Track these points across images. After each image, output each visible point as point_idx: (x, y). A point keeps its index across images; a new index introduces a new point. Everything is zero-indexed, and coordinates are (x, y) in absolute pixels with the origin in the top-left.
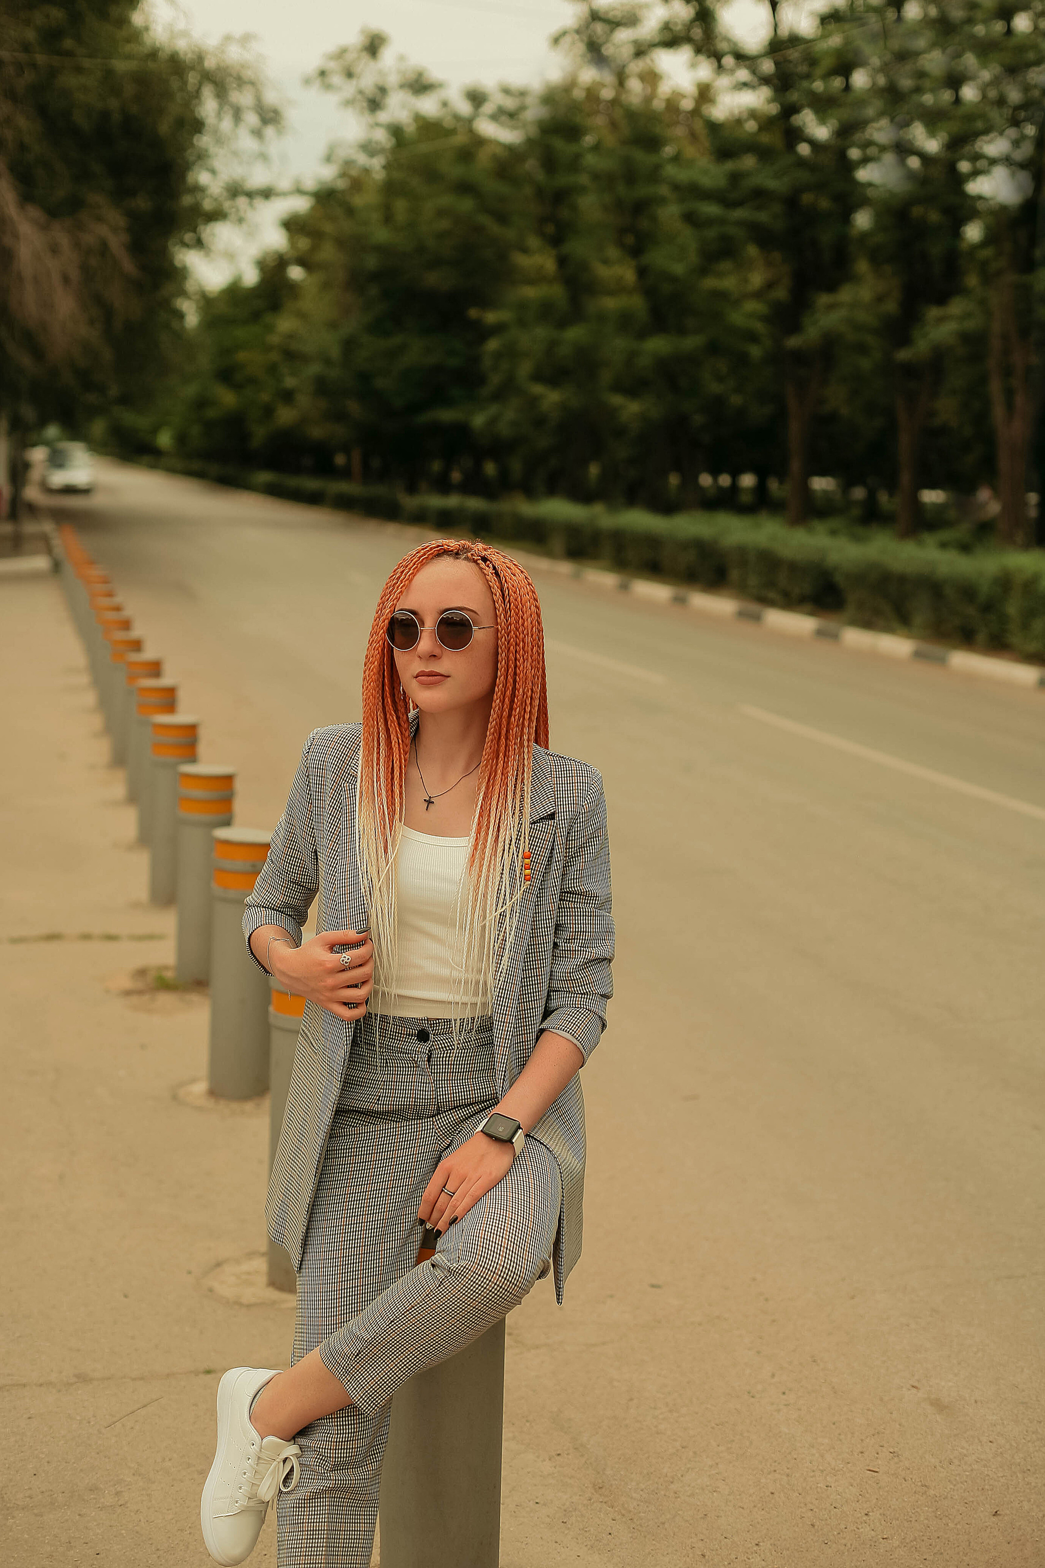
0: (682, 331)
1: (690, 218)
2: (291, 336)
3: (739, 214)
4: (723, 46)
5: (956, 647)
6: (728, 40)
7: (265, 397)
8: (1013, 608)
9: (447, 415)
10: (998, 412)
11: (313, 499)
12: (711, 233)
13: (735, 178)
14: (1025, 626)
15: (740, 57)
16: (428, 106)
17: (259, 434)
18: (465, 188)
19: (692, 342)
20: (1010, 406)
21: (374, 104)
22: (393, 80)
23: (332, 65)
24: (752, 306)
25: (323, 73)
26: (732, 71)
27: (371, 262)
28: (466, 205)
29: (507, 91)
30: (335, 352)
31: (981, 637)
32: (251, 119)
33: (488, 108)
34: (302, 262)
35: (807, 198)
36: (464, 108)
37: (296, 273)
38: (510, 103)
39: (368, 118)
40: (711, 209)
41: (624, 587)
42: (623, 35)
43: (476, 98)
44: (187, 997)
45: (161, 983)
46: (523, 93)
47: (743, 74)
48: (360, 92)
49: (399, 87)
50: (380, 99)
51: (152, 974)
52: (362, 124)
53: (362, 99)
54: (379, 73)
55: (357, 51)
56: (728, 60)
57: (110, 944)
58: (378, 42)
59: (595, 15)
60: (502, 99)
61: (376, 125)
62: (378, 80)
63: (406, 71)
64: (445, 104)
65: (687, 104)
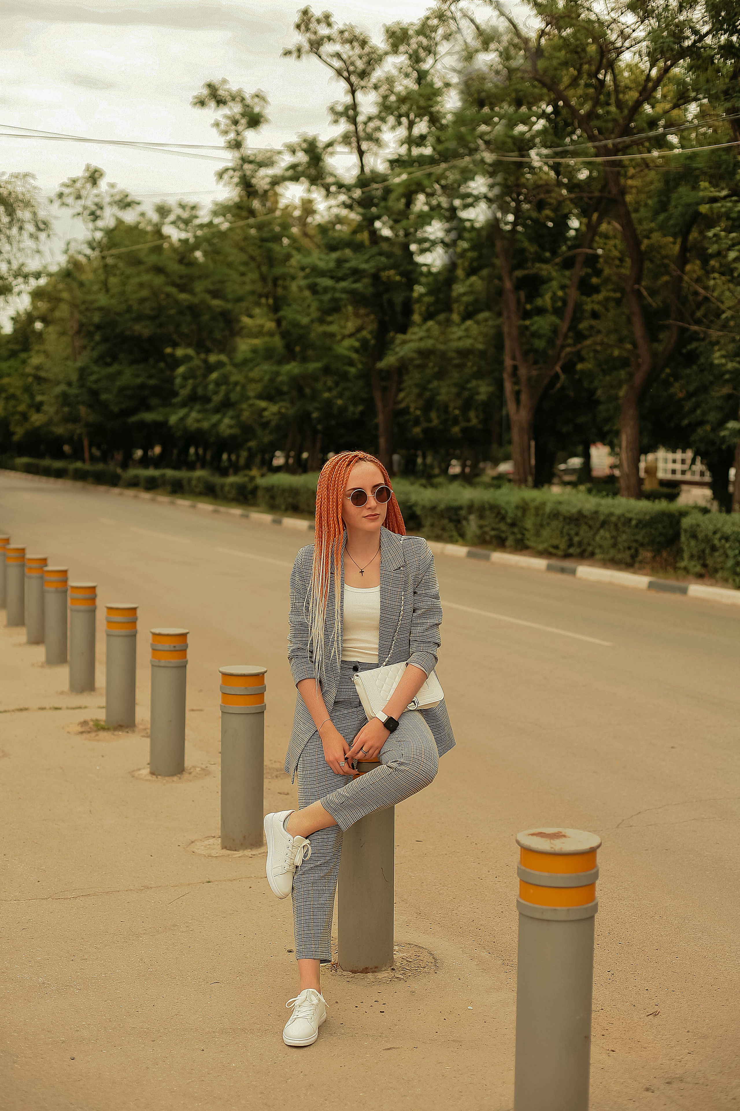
0: (304, 360)
1: (313, 288)
2: (38, 368)
3: (343, 284)
4: (330, 180)
5: (495, 550)
6: (332, 175)
7: (22, 408)
8: (529, 523)
9: (149, 417)
10: (511, 407)
11: (59, 474)
12: (327, 297)
13: (339, 262)
14: (538, 534)
15: (340, 186)
16: (130, 217)
17: (19, 432)
18: (159, 270)
19: (313, 366)
20: (518, 401)
21: (94, 216)
22: (106, 199)
23: (66, 191)
24: (347, 343)
25: (61, 195)
26: (335, 195)
27: (96, 318)
28: (159, 280)
29: (182, 206)
30: (74, 377)
31: (509, 542)
32: (30, 228)
33: (172, 217)
34: (44, 319)
35: (385, 275)
36: (155, 217)
37: (38, 325)
38: (185, 215)
39: (91, 225)
40: (327, 282)
41: (278, 522)
42: (263, 172)
43: (163, 211)
44: (116, 733)
45: (99, 727)
46: (193, 208)
47: (343, 198)
48: (85, 208)
49: (110, 204)
50: (98, 212)
51: (91, 723)
52: (88, 229)
53: (87, 212)
54: (97, 196)
55: (83, 181)
56: (333, 189)
57: (58, 712)
58: (97, 175)
59: (244, 160)
60: (179, 211)
61: (96, 229)
62: (96, 200)
63: (116, 195)
64: (143, 214)
65: (297, 213)
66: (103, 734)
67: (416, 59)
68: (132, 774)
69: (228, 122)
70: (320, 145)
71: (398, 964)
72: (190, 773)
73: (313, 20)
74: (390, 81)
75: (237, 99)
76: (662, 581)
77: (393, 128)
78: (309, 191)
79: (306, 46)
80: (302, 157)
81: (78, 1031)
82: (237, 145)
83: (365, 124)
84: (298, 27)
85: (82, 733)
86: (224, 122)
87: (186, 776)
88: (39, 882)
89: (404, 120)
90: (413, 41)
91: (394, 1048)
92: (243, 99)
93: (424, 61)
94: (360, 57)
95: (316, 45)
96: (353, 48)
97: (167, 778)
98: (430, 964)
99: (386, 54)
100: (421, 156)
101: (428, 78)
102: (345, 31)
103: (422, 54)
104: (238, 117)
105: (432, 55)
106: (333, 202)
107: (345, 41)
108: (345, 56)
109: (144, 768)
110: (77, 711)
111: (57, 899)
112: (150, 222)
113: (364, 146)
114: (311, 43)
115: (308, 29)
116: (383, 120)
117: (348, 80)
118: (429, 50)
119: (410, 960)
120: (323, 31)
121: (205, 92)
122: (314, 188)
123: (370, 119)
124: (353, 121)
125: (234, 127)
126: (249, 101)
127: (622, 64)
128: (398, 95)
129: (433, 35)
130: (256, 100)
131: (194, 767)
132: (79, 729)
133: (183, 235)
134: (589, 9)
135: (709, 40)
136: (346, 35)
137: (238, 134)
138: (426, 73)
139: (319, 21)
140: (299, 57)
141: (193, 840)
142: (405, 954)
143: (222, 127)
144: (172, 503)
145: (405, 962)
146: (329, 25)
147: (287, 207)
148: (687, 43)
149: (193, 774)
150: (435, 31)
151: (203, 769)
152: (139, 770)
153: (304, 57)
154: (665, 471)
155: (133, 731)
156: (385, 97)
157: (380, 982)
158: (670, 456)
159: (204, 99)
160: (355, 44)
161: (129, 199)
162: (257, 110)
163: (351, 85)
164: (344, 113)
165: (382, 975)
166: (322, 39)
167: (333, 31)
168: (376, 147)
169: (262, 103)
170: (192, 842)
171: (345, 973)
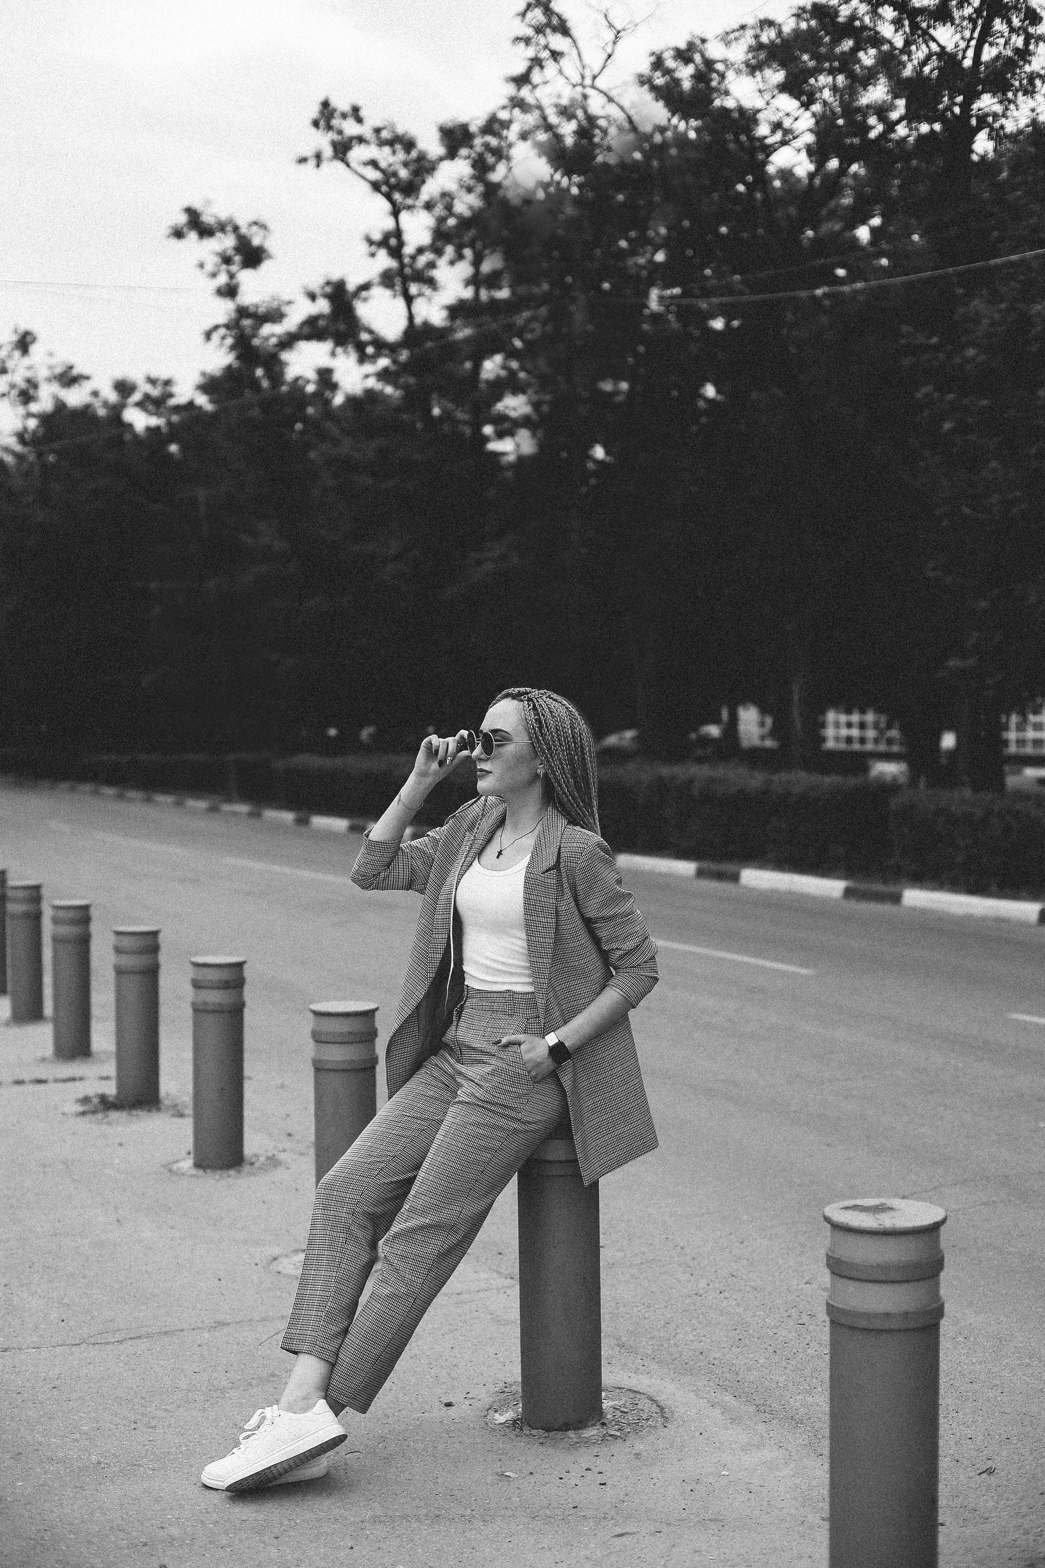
4: (365, 337)
15: (381, 345)
16: (75, 397)
21: (26, 396)
22: (43, 373)
26: (373, 358)
29: (152, 381)
33: (136, 397)
36: (112, 396)
38: (155, 392)
39: (21, 410)
42: (267, 329)
43: (124, 388)
44: (134, 1112)
45: (106, 1104)
46: (168, 383)
47: (384, 362)
48: (13, 386)
49: (49, 380)
50: (31, 392)
51: (96, 1101)
52: (16, 415)
53: (14, 393)
54: (29, 368)
55: (9, 348)
56: (370, 350)
57: (42, 1087)
58: (28, 339)
59: (242, 312)
60: (148, 388)
61: (29, 415)
62: (29, 374)
63: (55, 367)
64: (95, 394)
65: (311, 388)
66: (114, 1115)
67: (481, 167)
68: (169, 1169)
69: (217, 260)
70: (351, 286)
71: (609, 1416)
72: (252, 1164)
73: (337, 114)
74: (447, 197)
75: (229, 228)
76: (863, 886)
77: (452, 263)
78: (333, 354)
79: (328, 152)
80: (323, 306)
81: (163, 1528)
82: (230, 291)
83: (413, 258)
84: (316, 124)
85: (83, 1113)
86: (211, 262)
87: (246, 1168)
88: (63, 1321)
89: (468, 252)
90: (478, 142)
91: (628, 1534)
92: (236, 229)
93: (492, 168)
94: (406, 164)
95: (341, 149)
96: (394, 153)
97: (219, 1172)
98: (654, 1415)
99: (441, 159)
100: (493, 302)
101: (499, 193)
102: (385, 128)
103: (490, 159)
104: (230, 252)
105: (504, 161)
106: (369, 368)
107: (382, 143)
108: (383, 164)
109: (184, 1159)
110: (69, 1085)
111: (94, 1344)
112: (106, 404)
113: (414, 289)
114: (334, 145)
115: (329, 127)
116: (439, 252)
117: (388, 197)
118: (500, 154)
119: (626, 1410)
120: (350, 128)
121: (183, 219)
122: (339, 350)
123: (420, 251)
124: (396, 252)
125: (224, 267)
126: (244, 230)
127: (771, 169)
128: (460, 217)
129: (505, 132)
130: (255, 228)
131: (256, 1156)
132: (80, 1109)
133: (154, 421)
134: (727, 93)
135: (902, 130)
136: (385, 134)
137: (232, 276)
138: (498, 186)
139: (344, 116)
140: (318, 166)
141: (276, 1256)
142: (616, 1402)
143: (209, 267)
144: (149, 800)
145: (619, 1414)
146: (359, 120)
147: (297, 379)
148: (873, 135)
149: (257, 1165)
150: (508, 128)
151: (268, 1158)
152: (177, 1161)
153: (325, 165)
154: (837, 739)
155: (159, 1109)
156: (441, 220)
157: (587, 1442)
158: (843, 718)
159: (182, 228)
160: (398, 147)
161: (75, 372)
162: (256, 242)
163: (393, 202)
164: (384, 243)
165: (591, 1432)
166: (351, 139)
167: (365, 130)
168: (430, 290)
169: (262, 233)
170: (275, 1259)
171: (534, 1432)
